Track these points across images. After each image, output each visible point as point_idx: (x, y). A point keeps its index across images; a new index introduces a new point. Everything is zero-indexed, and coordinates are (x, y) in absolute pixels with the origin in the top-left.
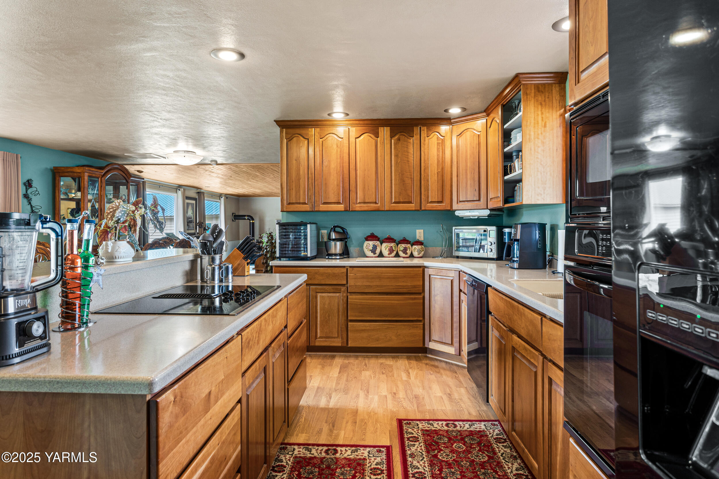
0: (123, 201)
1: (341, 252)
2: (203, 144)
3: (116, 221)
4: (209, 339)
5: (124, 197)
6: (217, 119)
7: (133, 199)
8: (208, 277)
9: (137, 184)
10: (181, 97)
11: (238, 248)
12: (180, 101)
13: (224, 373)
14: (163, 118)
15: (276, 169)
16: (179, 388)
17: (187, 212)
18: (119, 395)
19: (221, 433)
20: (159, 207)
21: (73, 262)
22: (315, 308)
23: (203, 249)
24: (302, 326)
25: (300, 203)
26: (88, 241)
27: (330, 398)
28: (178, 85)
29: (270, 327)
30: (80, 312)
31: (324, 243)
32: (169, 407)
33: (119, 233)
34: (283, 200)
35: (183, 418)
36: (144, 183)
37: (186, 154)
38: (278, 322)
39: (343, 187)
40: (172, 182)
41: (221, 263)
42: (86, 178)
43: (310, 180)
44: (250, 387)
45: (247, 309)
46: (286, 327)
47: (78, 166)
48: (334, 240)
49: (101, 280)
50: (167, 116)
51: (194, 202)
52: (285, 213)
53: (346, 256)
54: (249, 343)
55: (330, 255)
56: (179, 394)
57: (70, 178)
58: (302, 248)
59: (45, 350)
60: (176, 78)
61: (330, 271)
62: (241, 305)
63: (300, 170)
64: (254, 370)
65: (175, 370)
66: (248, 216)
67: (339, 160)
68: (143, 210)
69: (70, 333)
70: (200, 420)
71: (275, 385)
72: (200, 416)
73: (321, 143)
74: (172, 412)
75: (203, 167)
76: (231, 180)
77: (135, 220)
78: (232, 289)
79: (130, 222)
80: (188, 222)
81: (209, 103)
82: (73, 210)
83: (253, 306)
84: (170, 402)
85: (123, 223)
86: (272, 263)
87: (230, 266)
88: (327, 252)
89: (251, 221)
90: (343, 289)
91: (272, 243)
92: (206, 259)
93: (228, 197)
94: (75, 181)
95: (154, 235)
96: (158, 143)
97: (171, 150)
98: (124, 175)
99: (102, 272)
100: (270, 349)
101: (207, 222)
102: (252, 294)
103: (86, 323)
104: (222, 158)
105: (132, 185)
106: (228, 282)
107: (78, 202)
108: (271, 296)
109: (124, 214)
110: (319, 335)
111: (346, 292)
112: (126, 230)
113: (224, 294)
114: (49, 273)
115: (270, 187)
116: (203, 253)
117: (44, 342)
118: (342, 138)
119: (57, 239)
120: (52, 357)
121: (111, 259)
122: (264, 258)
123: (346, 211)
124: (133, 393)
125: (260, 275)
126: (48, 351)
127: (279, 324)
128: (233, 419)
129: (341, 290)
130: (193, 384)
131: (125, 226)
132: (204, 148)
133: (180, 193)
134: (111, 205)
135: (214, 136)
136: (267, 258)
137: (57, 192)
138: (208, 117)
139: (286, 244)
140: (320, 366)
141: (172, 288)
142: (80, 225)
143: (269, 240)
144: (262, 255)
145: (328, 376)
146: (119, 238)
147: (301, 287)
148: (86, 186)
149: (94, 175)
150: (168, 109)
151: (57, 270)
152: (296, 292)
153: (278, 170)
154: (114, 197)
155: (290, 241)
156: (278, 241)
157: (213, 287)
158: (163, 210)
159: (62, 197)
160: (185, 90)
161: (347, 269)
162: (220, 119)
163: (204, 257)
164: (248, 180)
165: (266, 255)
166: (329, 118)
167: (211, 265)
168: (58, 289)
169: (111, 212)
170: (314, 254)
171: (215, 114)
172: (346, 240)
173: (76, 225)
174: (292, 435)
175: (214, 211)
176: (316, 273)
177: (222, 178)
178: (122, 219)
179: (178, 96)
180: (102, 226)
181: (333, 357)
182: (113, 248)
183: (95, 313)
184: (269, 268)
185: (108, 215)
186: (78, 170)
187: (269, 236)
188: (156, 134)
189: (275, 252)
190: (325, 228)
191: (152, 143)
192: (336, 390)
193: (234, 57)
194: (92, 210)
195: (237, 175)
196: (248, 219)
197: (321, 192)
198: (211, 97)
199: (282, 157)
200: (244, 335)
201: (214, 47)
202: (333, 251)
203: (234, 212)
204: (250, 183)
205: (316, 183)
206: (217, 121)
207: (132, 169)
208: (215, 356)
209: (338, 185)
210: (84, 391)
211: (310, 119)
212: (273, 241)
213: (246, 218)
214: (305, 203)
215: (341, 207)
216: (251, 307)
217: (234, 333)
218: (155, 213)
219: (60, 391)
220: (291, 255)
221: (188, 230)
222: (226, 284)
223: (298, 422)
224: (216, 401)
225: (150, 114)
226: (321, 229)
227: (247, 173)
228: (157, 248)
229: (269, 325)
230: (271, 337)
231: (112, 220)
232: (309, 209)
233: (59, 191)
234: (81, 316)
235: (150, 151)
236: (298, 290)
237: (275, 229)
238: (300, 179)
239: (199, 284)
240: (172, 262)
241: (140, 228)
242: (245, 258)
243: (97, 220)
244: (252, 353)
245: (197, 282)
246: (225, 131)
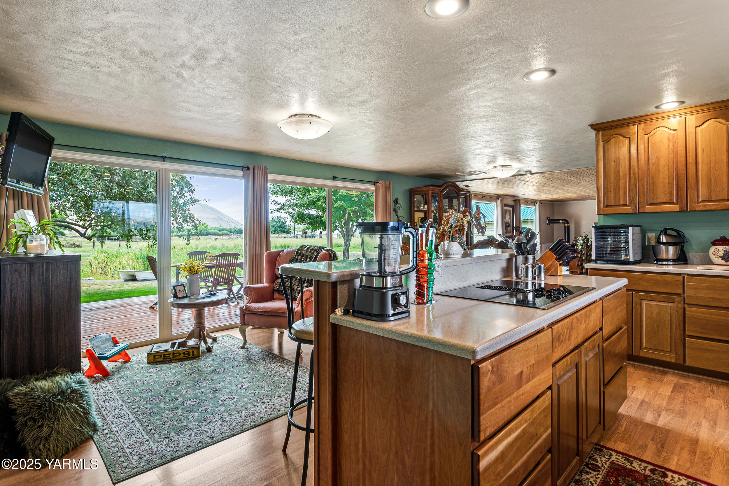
0: (455, 211)
1: (675, 258)
2: (518, 158)
3: (450, 226)
4: (521, 326)
5: (456, 208)
6: (531, 134)
7: (462, 209)
8: (522, 274)
9: (465, 197)
10: (499, 121)
11: (551, 250)
12: (498, 124)
13: (535, 359)
14: (484, 140)
15: (592, 172)
16: (496, 360)
17: (505, 218)
18: (452, 355)
19: (532, 411)
20: (481, 215)
21: (423, 256)
22: (639, 316)
23: (518, 250)
24: (621, 331)
25: (619, 205)
26: (432, 241)
27: (659, 416)
28: (496, 112)
29: (583, 326)
30: (427, 292)
31: (652, 248)
32: (487, 374)
33: (452, 235)
34: (600, 203)
35: (499, 387)
36: (470, 195)
37: (504, 168)
38: (592, 323)
39: (677, 185)
40: (492, 193)
41: (534, 263)
42: (430, 194)
43: (632, 180)
44: (561, 377)
45: (558, 306)
46: (601, 329)
47: (425, 186)
48: (664, 244)
49: (440, 270)
50: (488, 138)
51: (511, 209)
52: (602, 216)
53: (682, 263)
54: (559, 337)
55: (659, 261)
56: (496, 366)
57: (420, 196)
58: (622, 252)
59: (407, 315)
60: (494, 106)
61: (659, 278)
62: (553, 301)
63: (619, 171)
64: (565, 363)
65: (492, 346)
66: (563, 220)
67: (671, 156)
68: (469, 217)
69: (421, 306)
70: (513, 393)
71: (588, 384)
72: (513, 390)
73: (646, 139)
74: (490, 379)
75: (519, 177)
76: (545, 187)
77: (463, 226)
78: (545, 287)
79: (460, 227)
80: (506, 226)
81: (522, 121)
82: (422, 218)
83: (564, 303)
84: (489, 371)
85: (455, 228)
86: (586, 265)
87: (543, 266)
88: (655, 256)
89: (566, 225)
90: (678, 299)
91: (587, 246)
92: (520, 258)
93: (542, 203)
94: (423, 198)
95: (477, 237)
96: (481, 162)
97: (491, 166)
98: (456, 190)
99: (441, 264)
100: (583, 348)
101: (523, 226)
102: (563, 293)
103: (431, 300)
104: (536, 168)
105: (461, 198)
106: (541, 280)
107: (425, 212)
108: (583, 297)
109: (455, 221)
110: (644, 345)
111: (682, 303)
112: (457, 233)
113: (536, 290)
114: (409, 263)
115: (587, 190)
116: (517, 253)
117: (406, 309)
118: (676, 130)
119: (414, 240)
120: (411, 320)
121: (447, 255)
122: (579, 261)
123: (681, 211)
124: (461, 356)
125: (575, 277)
126: (409, 316)
127: (593, 325)
128: (544, 402)
129: (675, 300)
130: (507, 361)
131: (456, 230)
132: (520, 161)
133: (499, 201)
134: (446, 214)
135: (528, 149)
136: (582, 261)
137: (412, 205)
138: (522, 133)
139: (603, 247)
140: (646, 379)
141: (492, 281)
142: (427, 229)
143: (584, 243)
144: (577, 257)
145: (657, 392)
146: (452, 240)
147: (620, 291)
148: (430, 200)
149: (435, 192)
150: (488, 133)
151: (413, 261)
152: (614, 296)
153: (594, 173)
154: (449, 208)
155: (608, 244)
156: (594, 244)
157: (527, 284)
158: (484, 217)
159: (415, 209)
160: (502, 114)
161: (684, 278)
162: (533, 134)
163: (518, 257)
164: (562, 185)
165: (581, 257)
166: (658, 110)
167: (524, 264)
168: (413, 275)
169: (446, 220)
170: (638, 258)
171: (528, 129)
172: (683, 244)
173: (424, 230)
174: (609, 440)
175: (529, 216)
176: (641, 279)
177: (537, 186)
178: (454, 225)
179: (496, 120)
180: (441, 230)
181: (665, 373)
182: (448, 247)
183: (437, 294)
184: (584, 271)
185: (444, 222)
186: (425, 189)
187: (584, 239)
188: (479, 154)
189: (591, 255)
190: (652, 231)
191: (476, 162)
192: (667, 410)
193: (545, 75)
194: (434, 218)
195: (551, 182)
196: (563, 223)
197: (647, 192)
198: (525, 116)
199: (598, 160)
200: (555, 328)
201: (526, 71)
202: (664, 256)
203: (548, 216)
204: (564, 188)
205: (640, 183)
206: (530, 135)
207: (461, 185)
208: (527, 342)
209: (670, 183)
210: (430, 347)
211: (632, 116)
212: (589, 244)
213: (561, 222)
214: (626, 205)
215: (675, 207)
216: (562, 304)
217: (545, 324)
218: (478, 220)
219: (415, 343)
220: (609, 259)
221: (506, 233)
222: (539, 282)
223: (617, 429)
224: (528, 381)
225: (474, 139)
226: (647, 232)
227: (561, 179)
228: (480, 248)
229: (581, 323)
230: (584, 336)
231: (447, 226)
232: (631, 212)
233: (414, 205)
234: (428, 295)
235: (475, 169)
236: (615, 294)
237: (590, 232)
238: (620, 180)
239: (514, 279)
240: (491, 259)
241: (467, 232)
242: (558, 259)
243: (438, 225)
244: (563, 346)
245: (512, 278)
246: (538, 143)
